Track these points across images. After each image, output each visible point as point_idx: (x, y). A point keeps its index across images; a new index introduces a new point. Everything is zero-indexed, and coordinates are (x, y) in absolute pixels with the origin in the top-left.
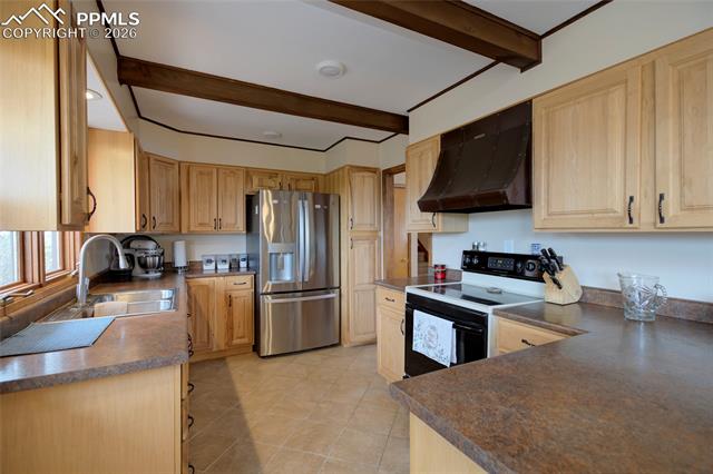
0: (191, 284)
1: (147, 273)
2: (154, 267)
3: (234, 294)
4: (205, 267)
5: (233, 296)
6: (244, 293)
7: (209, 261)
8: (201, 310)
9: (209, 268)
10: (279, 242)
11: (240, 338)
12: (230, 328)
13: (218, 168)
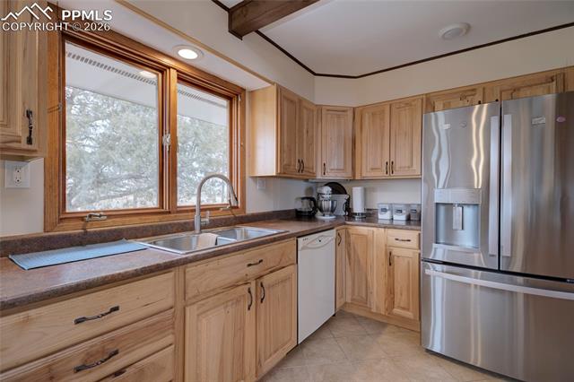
0: (350, 231)
1: (324, 215)
2: (328, 210)
3: (396, 252)
4: (380, 216)
5: (393, 253)
6: (409, 253)
7: (384, 210)
8: (359, 261)
9: (384, 217)
10: (454, 187)
11: (403, 308)
12: (391, 291)
13: (391, 104)
